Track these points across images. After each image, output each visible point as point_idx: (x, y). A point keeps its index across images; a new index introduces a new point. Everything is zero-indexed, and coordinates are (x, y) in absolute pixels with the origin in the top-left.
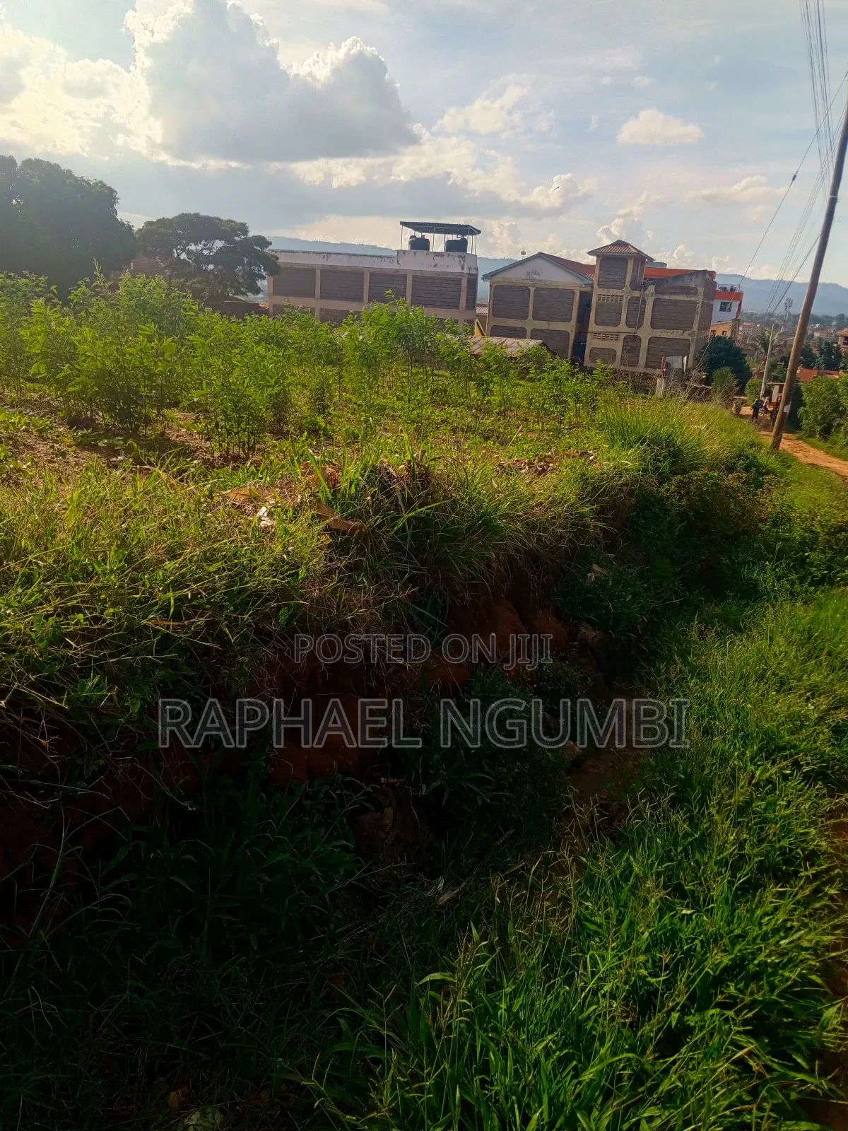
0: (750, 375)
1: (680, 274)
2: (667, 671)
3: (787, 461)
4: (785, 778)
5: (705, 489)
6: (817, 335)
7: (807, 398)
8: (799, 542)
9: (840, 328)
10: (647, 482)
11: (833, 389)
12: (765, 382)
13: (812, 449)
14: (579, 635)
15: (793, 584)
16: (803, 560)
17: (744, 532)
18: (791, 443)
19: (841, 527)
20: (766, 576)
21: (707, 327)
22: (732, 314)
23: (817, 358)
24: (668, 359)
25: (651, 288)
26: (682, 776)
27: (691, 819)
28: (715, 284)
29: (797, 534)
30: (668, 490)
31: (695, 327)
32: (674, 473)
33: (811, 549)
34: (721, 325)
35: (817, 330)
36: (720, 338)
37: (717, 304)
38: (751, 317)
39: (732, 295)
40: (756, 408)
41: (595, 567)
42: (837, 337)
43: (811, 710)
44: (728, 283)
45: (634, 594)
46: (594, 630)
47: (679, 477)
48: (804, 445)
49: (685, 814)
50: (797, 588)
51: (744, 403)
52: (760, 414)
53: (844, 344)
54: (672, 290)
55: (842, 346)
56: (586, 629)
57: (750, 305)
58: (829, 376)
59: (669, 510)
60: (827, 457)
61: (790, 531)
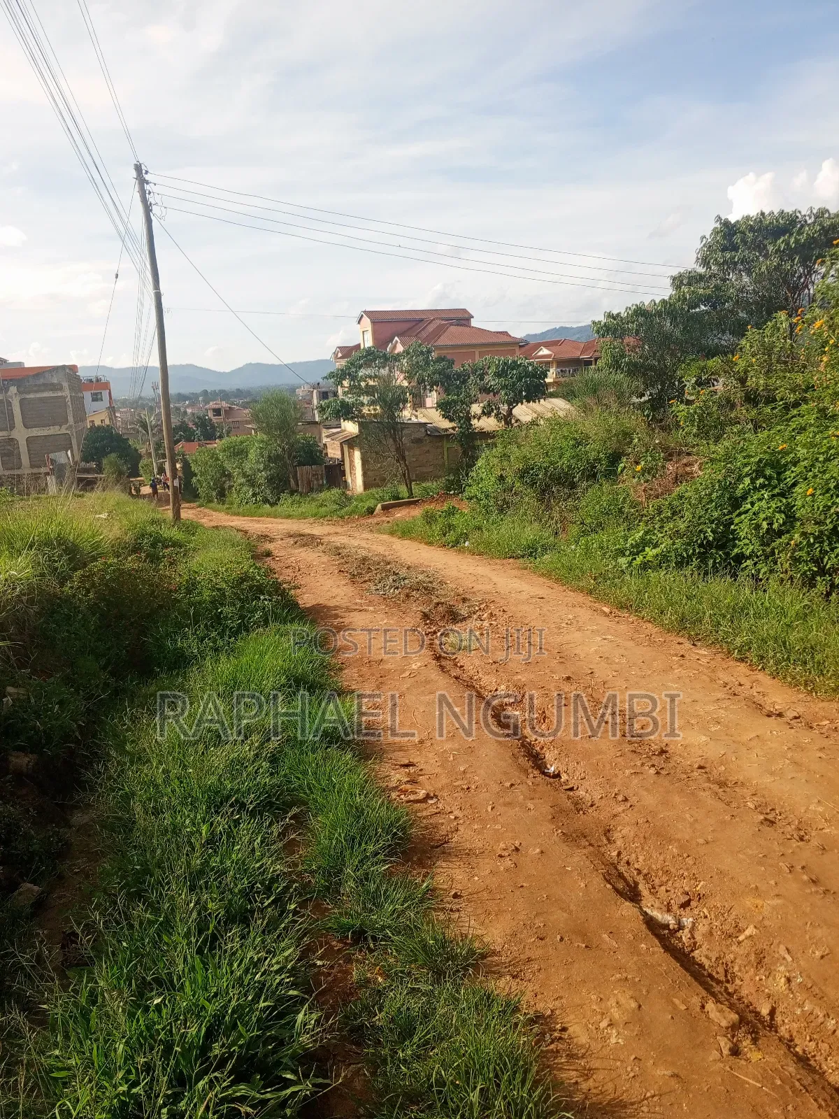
0: (140, 457)
1: (40, 372)
2: (106, 769)
3: (191, 528)
4: (237, 822)
5: (108, 577)
6: (189, 411)
7: (194, 468)
8: (211, 602)
9: (207, 402)
10: (47, 586)
11: (214, 456)
12: (156, 461)
13: (214, 513)
14: (11, 767)
15: (215, 642)
16: (218, 616)
17: (161, 607)
18: (194, 511)
19: (241, 578)
20: (189, 643)
21: (83, 419)
22: (105, 403)
23: (195, 431)
24: (52, 456)
25: (13, 390)
26: (138, 867)
27: (151, 905)
28: (78, 378)
29: (206, 595)
30: (72, 587)
31: (71, 419)
32: (75, 569)
33: (222, 605)
34: (97, 416)
35: (188, 406)
36: (99, 428)
37: (87, 396)
38: (124, 403)
39: (98, 386)
40: (154, 486)
41: (10, 689)
42: (207, 410)
43: (247, 751)
44: (92, 375)
45: (61, 703)
46: (26, 755)
47: (79, 573)
48: (206, 510)
49: (144, 905)
50: (220, 643)
51: (142, 484)
52: (159, 491)
53: (214, 416)
54: (35, 389)
55: (212, 417)
56: (17, 757)
57: (121, 392)
58: (208, 446)
59: (79, 607)
60: (228, 517)
61: (200, 593)
